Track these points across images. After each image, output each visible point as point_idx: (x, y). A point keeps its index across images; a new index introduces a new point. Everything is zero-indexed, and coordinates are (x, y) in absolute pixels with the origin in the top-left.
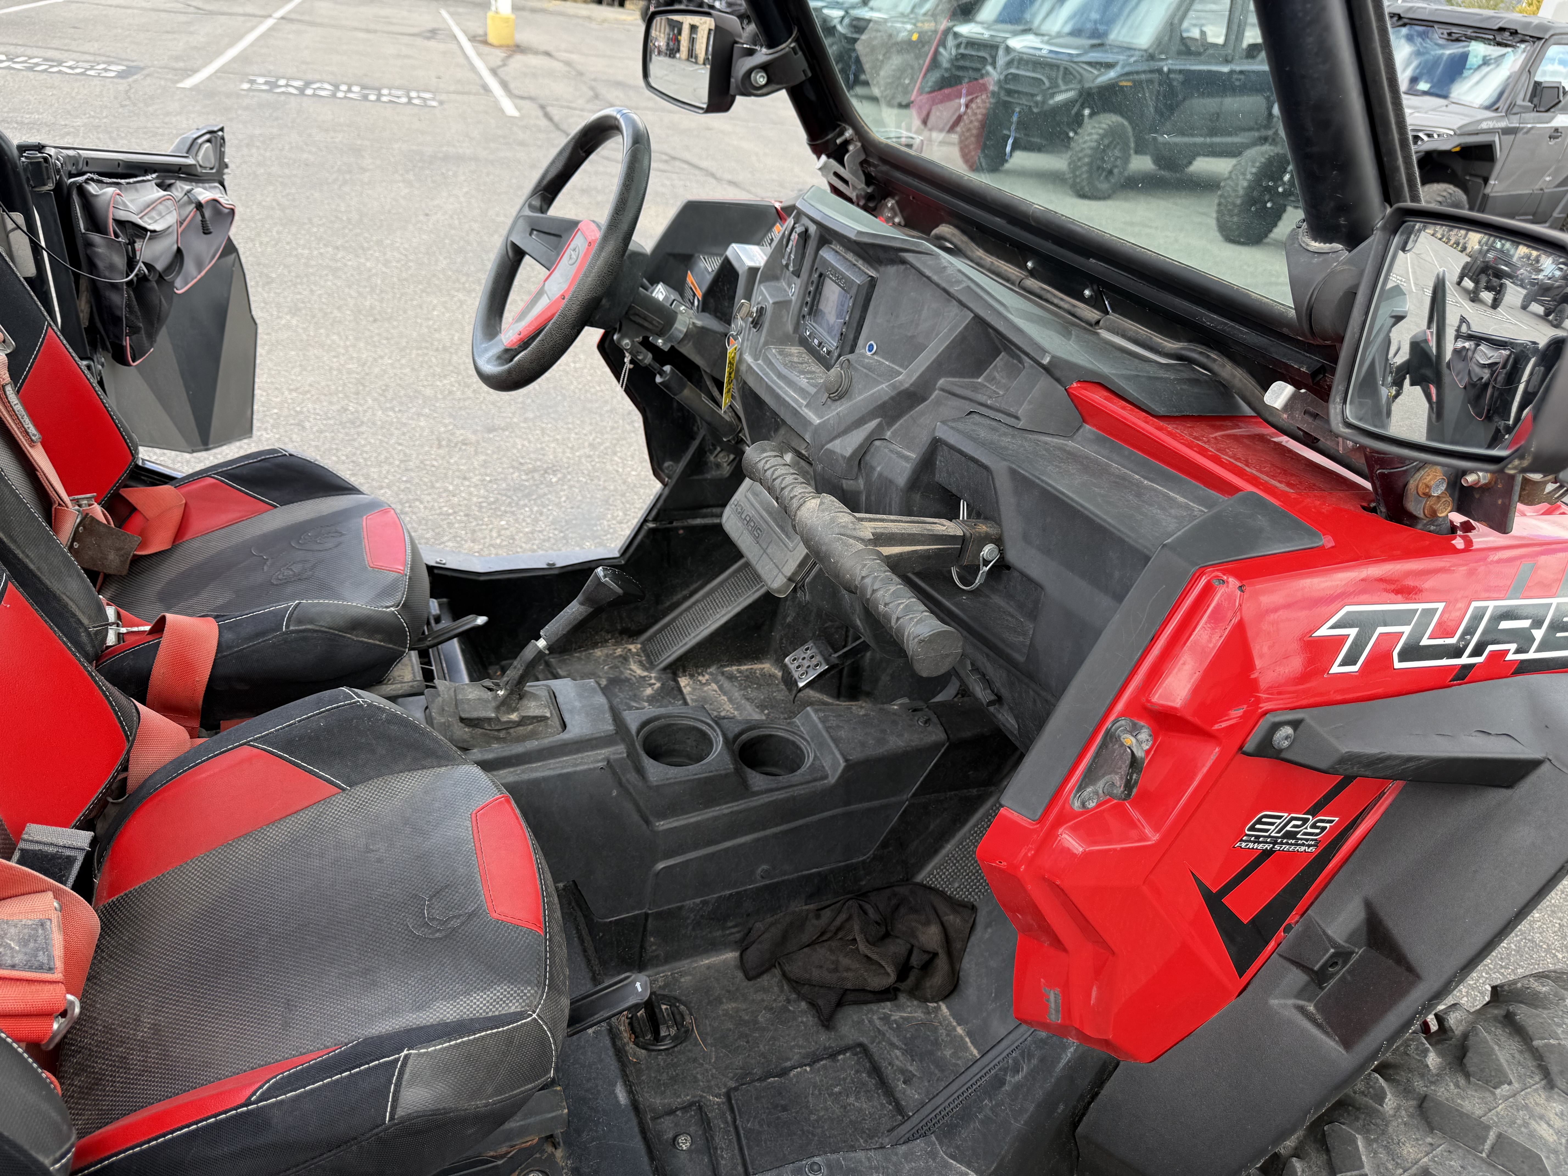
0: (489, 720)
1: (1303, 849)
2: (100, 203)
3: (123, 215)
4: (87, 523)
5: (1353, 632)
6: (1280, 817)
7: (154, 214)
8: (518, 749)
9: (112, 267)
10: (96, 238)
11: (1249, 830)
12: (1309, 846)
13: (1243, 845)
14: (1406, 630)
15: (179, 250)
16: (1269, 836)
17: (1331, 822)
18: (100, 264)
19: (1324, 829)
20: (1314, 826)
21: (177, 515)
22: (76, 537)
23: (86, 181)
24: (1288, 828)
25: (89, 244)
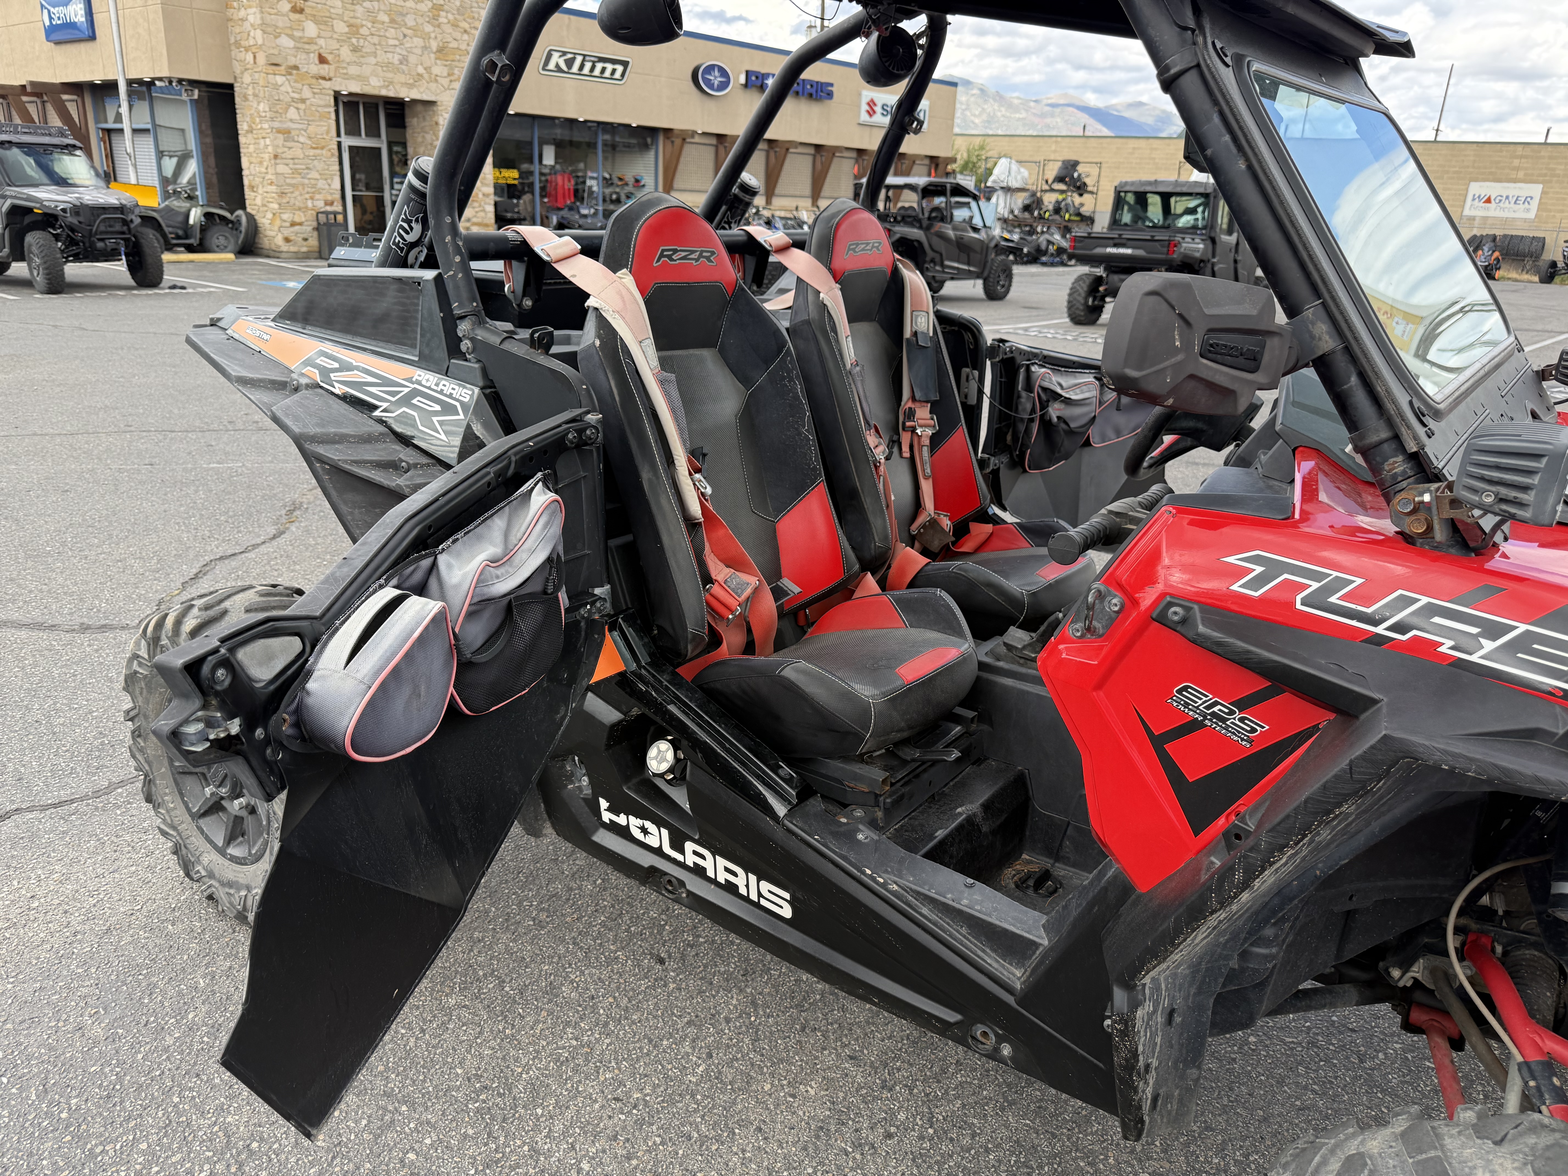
0: (1016, 648)
1: (1236, 738)
2: (1034, 376)
3: (1046, 384)
4: (933, 524)
5: (1259, 569)
6: (1206, 696)
7: (1078, 391)
8: (1023, 670)
9: (1024, 410)
10: (1024, 394)
11: (1177, 692)
12: (1242, 739)
13: (1175, 704)
14: (1315, 585)
15: (1095, 417)
16: (1197, 708)
17: (1263, 727)
18: (1020, 408)
19: (1253, 730)
20: (1242, 720)
21: (983, 537)
22: (924, 526)
23: (1033, 364)
24: (1216, 709)
25: (1019, 397)
